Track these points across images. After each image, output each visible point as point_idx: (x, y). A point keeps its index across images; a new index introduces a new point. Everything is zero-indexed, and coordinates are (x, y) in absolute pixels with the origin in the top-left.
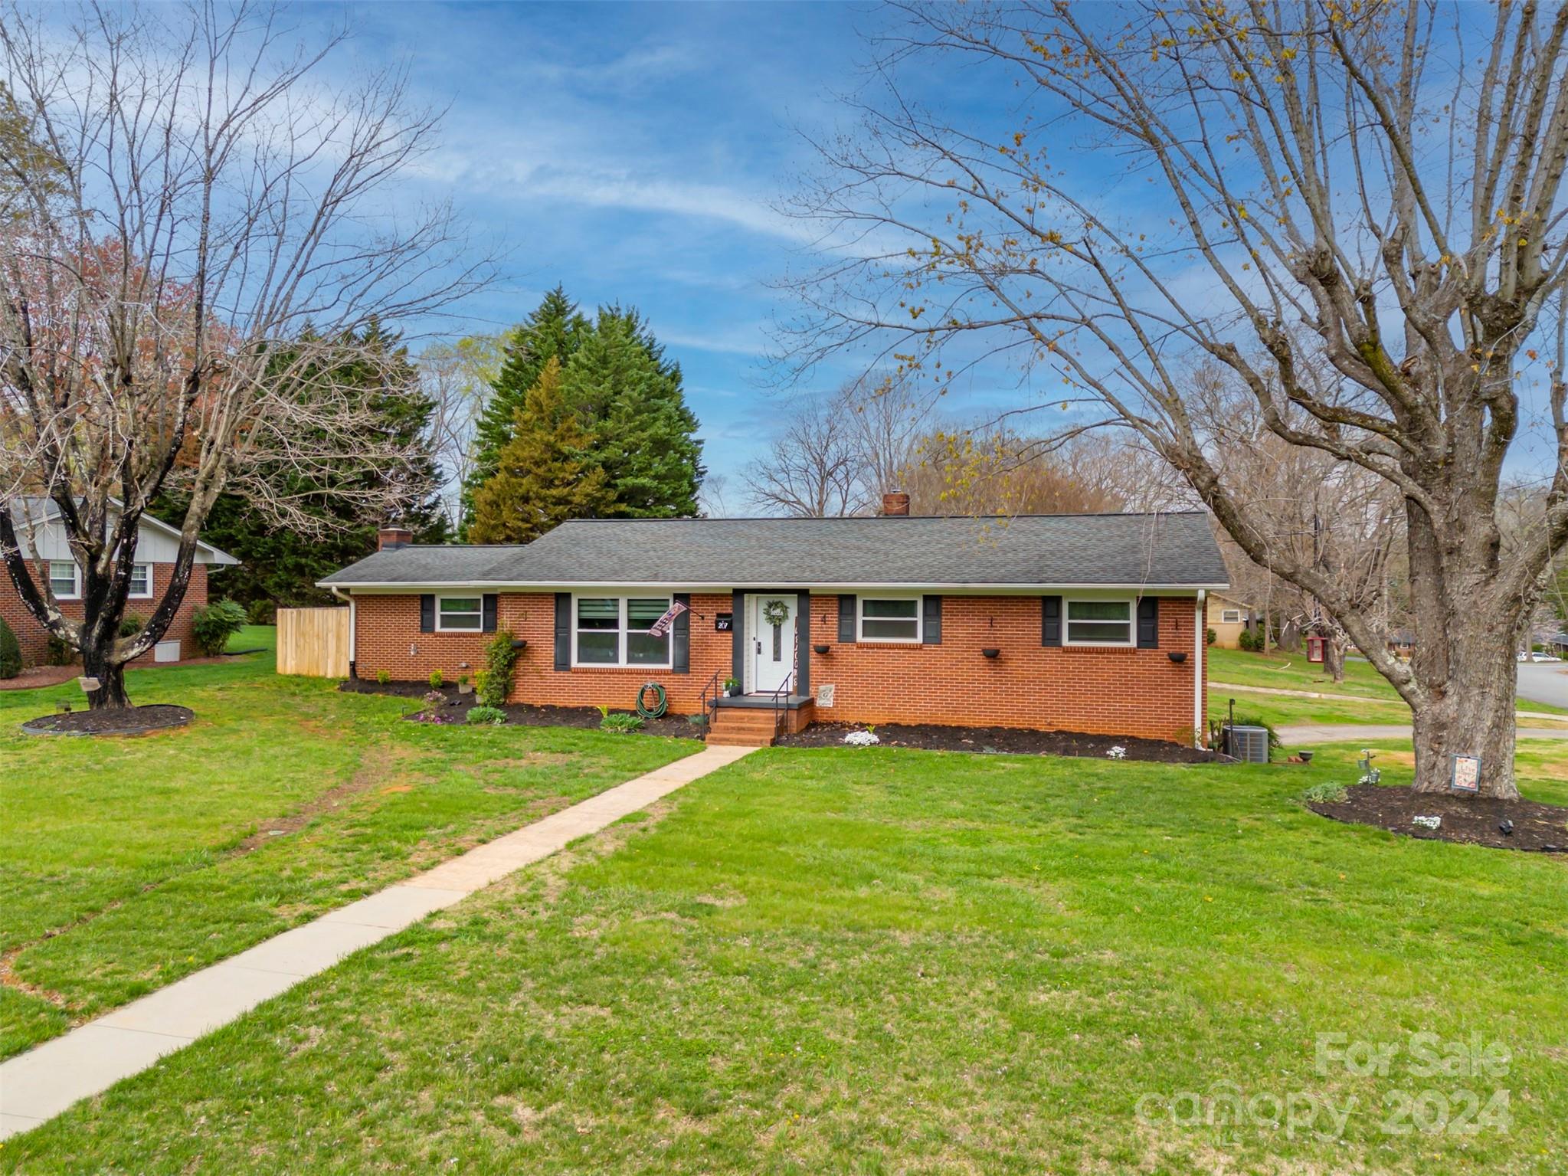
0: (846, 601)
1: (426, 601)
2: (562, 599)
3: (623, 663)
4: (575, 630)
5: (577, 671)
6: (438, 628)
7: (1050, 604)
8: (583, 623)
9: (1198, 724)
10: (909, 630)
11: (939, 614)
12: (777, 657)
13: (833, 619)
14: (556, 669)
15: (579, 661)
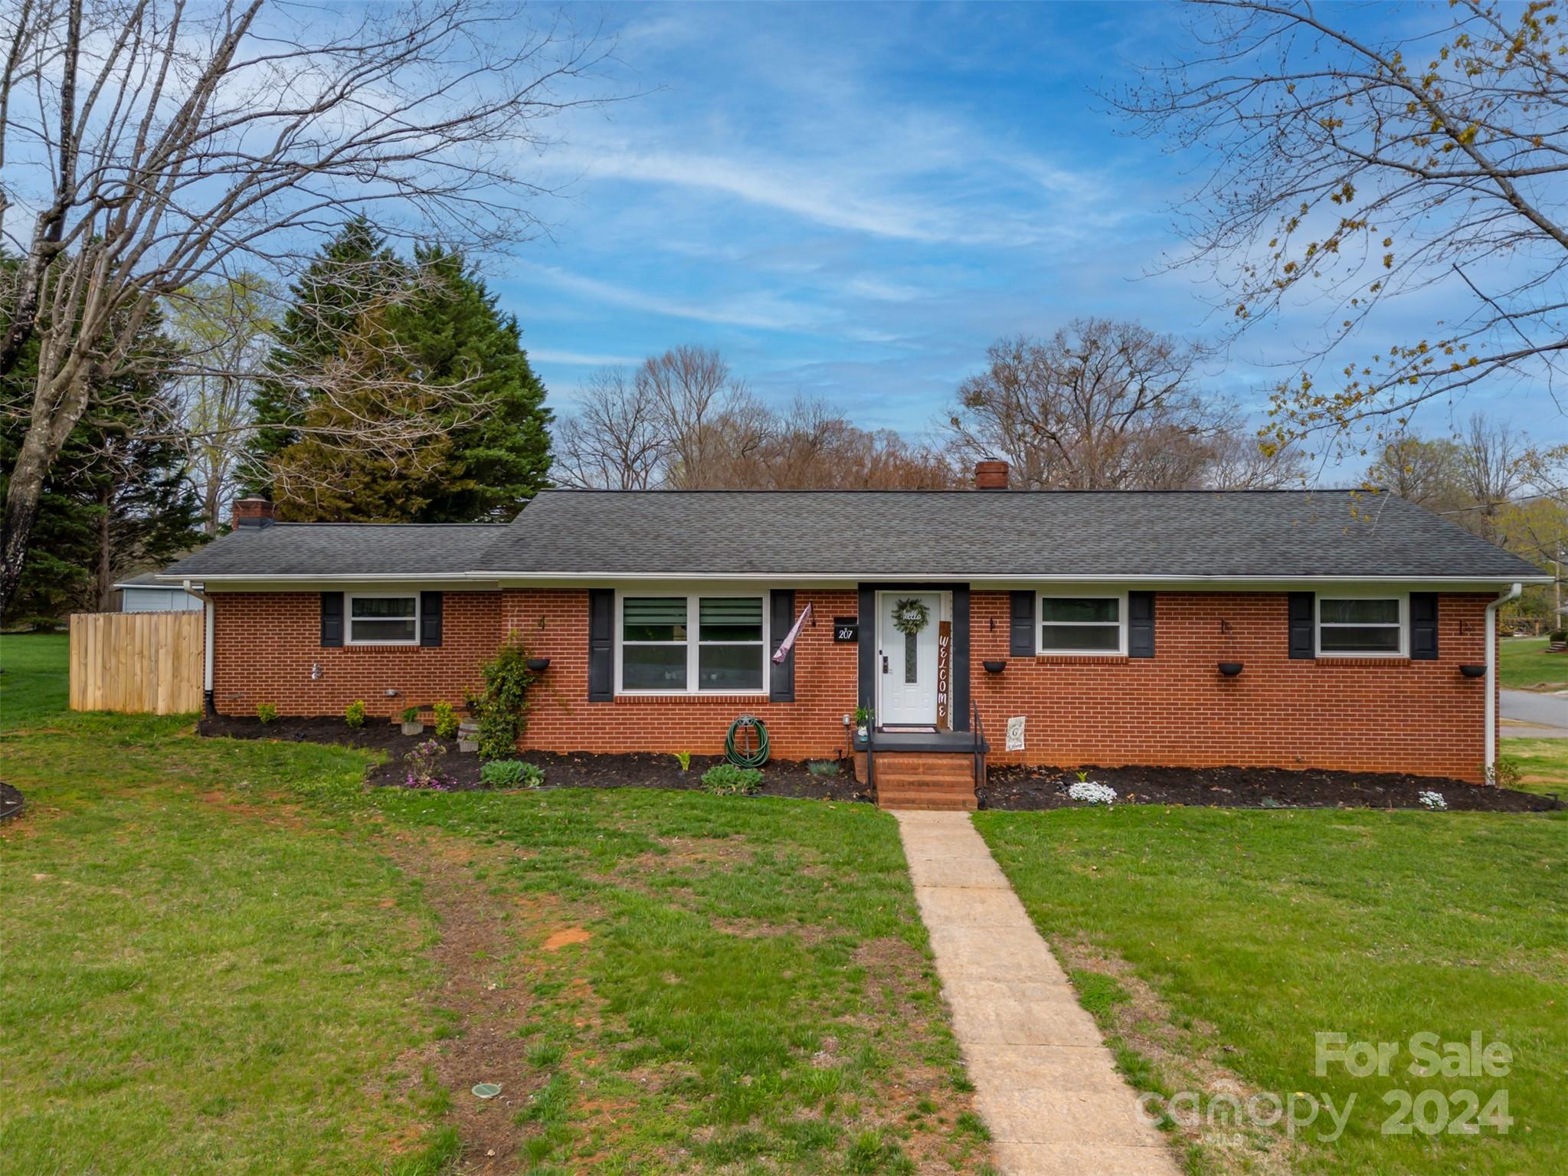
0: (1020, 600)
1: (330, 601)
2: (600, 598)
3: (693, 689)
4: (619, 643)
5: (624, 701)
6: (348, 641)
7: (1299, 603)
8: (631, 632)
10: (1108, 638)
11: (1151, 617)
12: (911, 676)
13: (1004, 625)
14: (592, 699)
15: (626, 686)
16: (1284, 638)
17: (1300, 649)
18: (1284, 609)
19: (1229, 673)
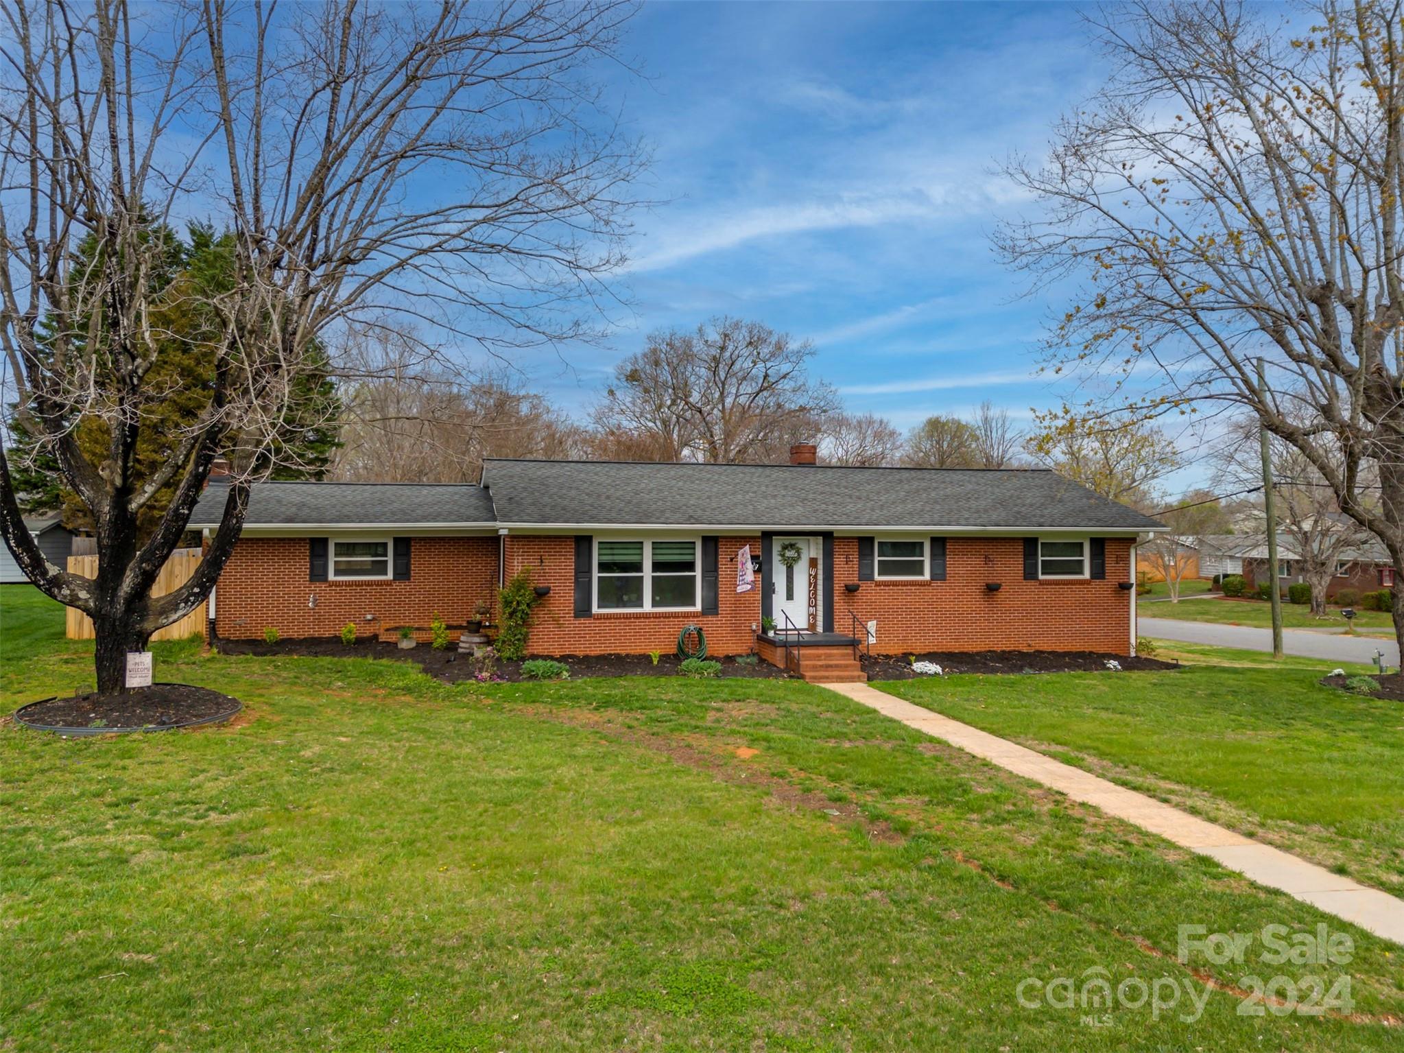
0: (865, 543)
1: (317, 545)
2: (582, 542)
3: (648, 607)
4: (596, 575)
5: (600, 617)
6: (331, 577)
7: (1029, 544)
8: (603, 567)
9: (1133, 641)
10: (917, 568)
11: (944, 554)
12: (790, 596)
13: (855, 558)
14: (576, 616)
15: (599, 607)
16: (1021, 567)
17: (1030, 574)
18: (1021, 548)
19: (991, 589)
